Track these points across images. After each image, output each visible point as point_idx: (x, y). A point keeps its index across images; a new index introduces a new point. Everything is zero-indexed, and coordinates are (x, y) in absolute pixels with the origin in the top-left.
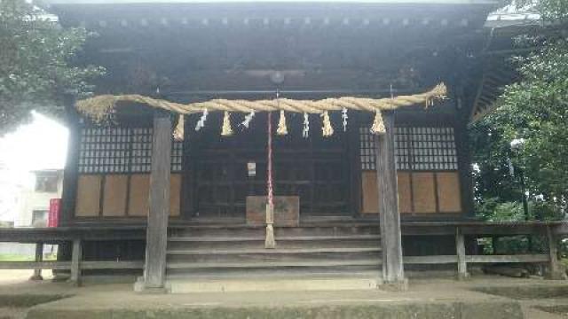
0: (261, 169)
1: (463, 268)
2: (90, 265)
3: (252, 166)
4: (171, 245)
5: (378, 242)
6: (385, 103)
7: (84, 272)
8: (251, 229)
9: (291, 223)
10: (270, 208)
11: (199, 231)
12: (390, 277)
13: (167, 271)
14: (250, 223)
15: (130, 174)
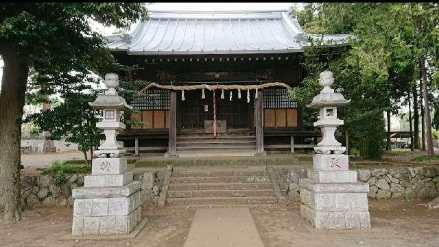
0: (211, 108)
1: (292, 150)
2: (142, 149)
3: (206, 107)
4: (178, 140)
5: (254, 139)
6: (260, 86)
7: (140, 152)
8: (207, 134)
9: (223, 132)
10: (215, 125)
11: (186, 134)
12: (259, 152)
13: (177, 150)
14: (207, 131)
15: (154, 110)
